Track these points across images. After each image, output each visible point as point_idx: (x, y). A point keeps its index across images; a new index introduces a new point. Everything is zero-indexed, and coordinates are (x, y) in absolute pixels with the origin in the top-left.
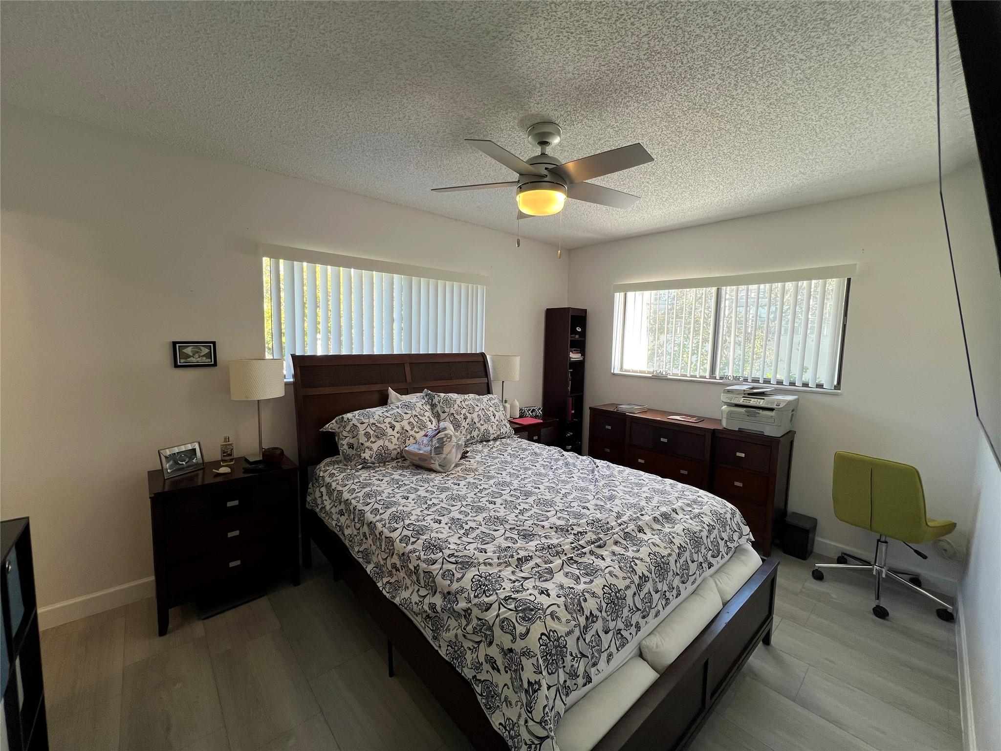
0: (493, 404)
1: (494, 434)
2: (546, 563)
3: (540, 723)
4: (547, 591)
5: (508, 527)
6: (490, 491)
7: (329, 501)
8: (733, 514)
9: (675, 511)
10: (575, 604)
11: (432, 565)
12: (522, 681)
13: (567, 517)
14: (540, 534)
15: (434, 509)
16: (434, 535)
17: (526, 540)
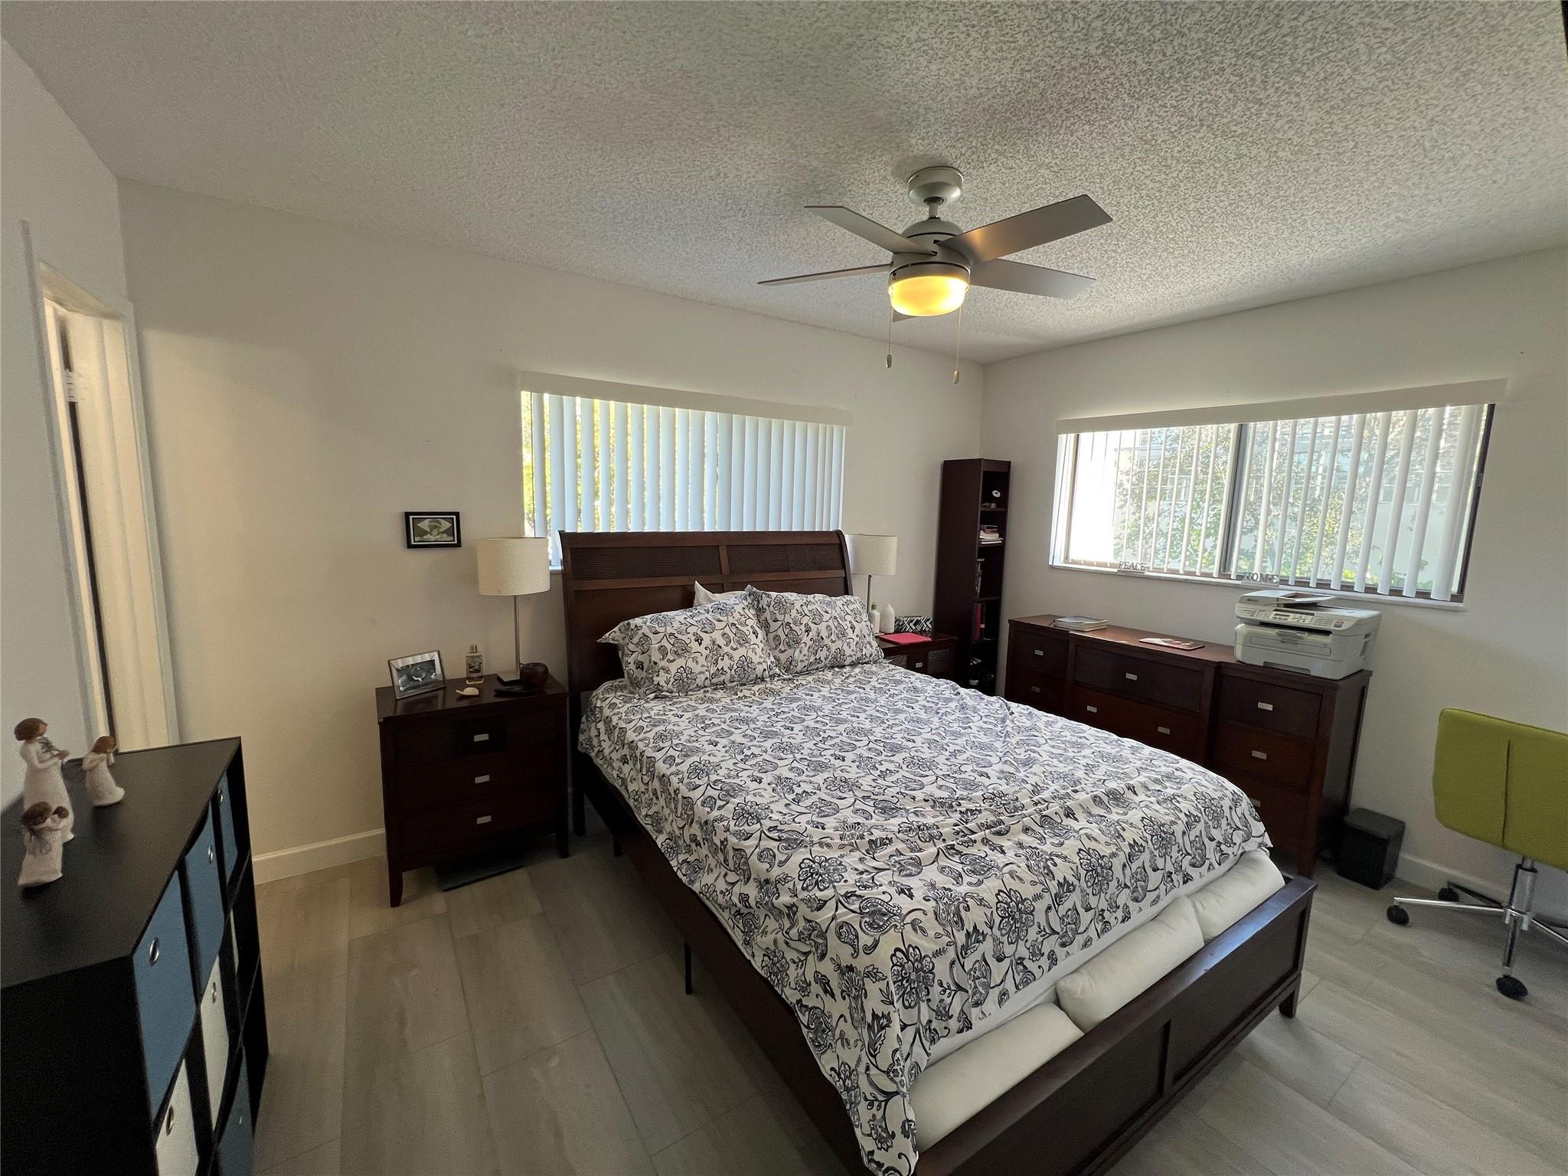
0: (852, 611)
1: (851, 656)
2: (912, 850)
3: (887, 1073)
4: (909, 890)
5: (860, 794)
6: (837, 740)
7: (608, 743)
8: (1236, 802)
9: (1131, 789)
10: (952, 913)
11: (745, 840)
12: (864, 1012)
13: (954, 786)
14: (908, 808)
15: (753, 762)
16: (749, 798)
17: (886, 816)
